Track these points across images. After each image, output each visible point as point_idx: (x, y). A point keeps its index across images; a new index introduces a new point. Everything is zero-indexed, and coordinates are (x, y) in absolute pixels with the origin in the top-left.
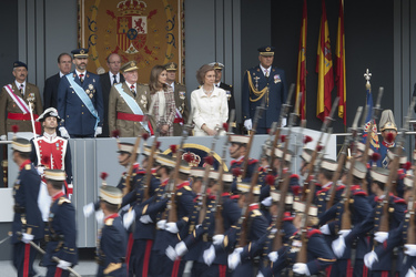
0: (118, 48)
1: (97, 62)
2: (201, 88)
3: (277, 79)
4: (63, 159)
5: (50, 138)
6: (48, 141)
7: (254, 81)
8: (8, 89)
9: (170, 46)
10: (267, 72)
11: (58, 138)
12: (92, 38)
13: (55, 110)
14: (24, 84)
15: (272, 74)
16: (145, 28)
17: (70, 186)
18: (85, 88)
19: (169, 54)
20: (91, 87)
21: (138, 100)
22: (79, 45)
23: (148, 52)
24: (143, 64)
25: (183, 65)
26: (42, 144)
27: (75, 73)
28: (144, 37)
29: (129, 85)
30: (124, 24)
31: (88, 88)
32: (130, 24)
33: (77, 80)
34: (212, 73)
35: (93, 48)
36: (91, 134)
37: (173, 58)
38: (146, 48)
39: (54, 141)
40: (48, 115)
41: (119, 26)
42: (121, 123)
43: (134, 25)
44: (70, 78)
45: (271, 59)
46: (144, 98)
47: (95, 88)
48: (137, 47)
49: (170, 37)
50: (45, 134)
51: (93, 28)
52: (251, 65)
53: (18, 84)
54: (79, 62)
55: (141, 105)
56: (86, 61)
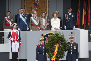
0: (32, 8)
1: (26, 11)
2: (53, 18)
3: (73, 16)
4: (18, 36)
5: (15, 31)
6: (14, 31)
7: (67, 16)
8: (6, 18)
9: (45, 7)
10: (70, 14)
11: (17, 31)
12: (25, 5)
13: (16, 24)
14: (10, 17)
15: (71, 15)
16: (39, 3)
17: (20, 43)
18: (24, 18)
19: (45, 9)
20: (26, 17)
21: (37, 21)
22: (22, 7)
23: (40, 9)
24: (38, 12)
25: (48, 12)
26: (13, 32)
27: (21, 14)
28: (38, 5)
29: (35, 17)
30: (33, 2)
31: (25, 18)
32: (35, 2)
33: (22, 16)
34: (55, 14)
35: (26, 8)
36: (26, 30)
37: (46, 10)
38: (39, 8)
39: (16, 31)
40: (14, 25)
41: (32, 2)
42: (33, 27)
43: (36, 2)
44: (20, 15)
45: (71, 11)
46: (38, 20)
47: (27, 18)
48: (37, 7)
49: (45, 5)
50: (13, 29)
51: (25, 2)
52: (66, 12)
53: (8, 17)
54: (23, 11)
55: (38, 23)
56: (24, 11)
